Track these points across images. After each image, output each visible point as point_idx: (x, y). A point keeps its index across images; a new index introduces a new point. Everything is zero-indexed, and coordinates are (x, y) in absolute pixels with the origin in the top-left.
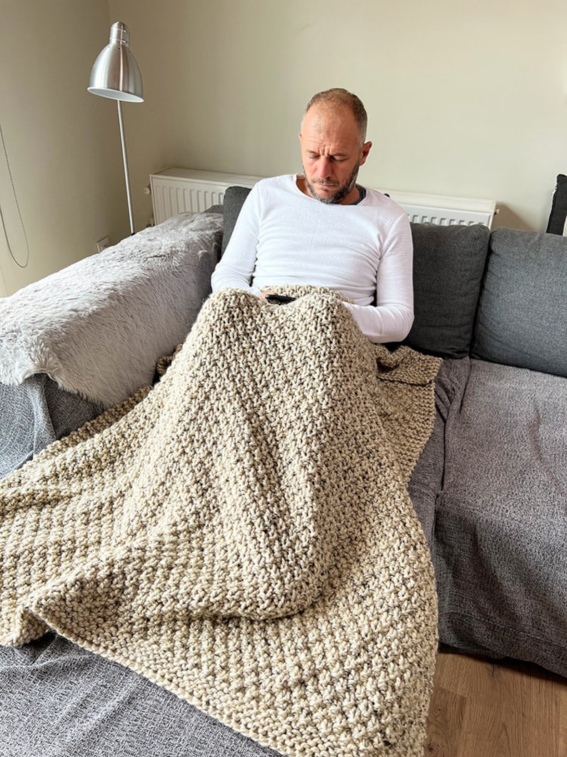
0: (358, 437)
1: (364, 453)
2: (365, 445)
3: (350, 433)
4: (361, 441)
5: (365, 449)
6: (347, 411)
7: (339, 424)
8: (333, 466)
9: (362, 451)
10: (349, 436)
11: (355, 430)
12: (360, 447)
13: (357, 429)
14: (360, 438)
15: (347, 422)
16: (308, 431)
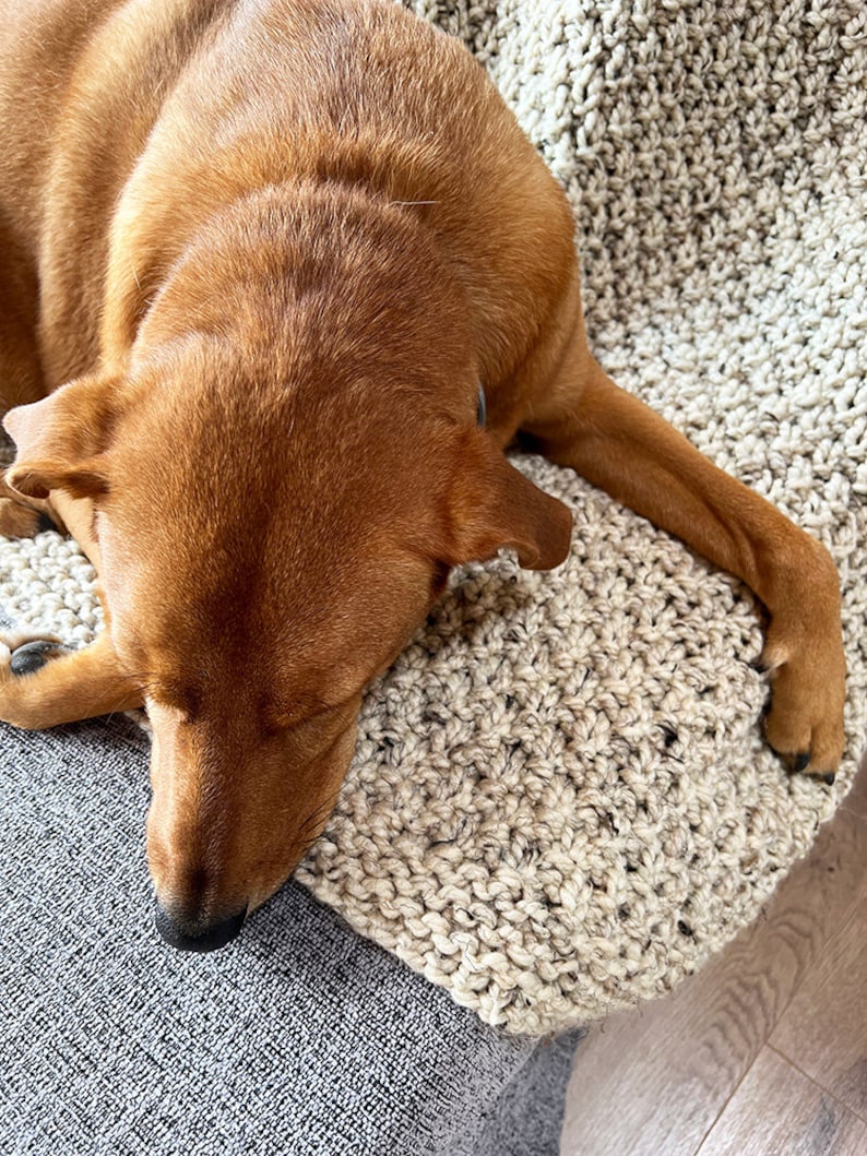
0: (750, 119)
1: (764, 168)
2: (772, 146)
3: (728, 102)
4: (758, 132)
5: (769, 156)
6: (729, 28)
7: (697, 68)
8: (657, 197)
9: (761, 163)
10: (723, 112)
11: (742, 98)
12: (754, 149)
13: (750, 92)
14: (757, 122)
15: (721, 68)
16: (609, 68)
